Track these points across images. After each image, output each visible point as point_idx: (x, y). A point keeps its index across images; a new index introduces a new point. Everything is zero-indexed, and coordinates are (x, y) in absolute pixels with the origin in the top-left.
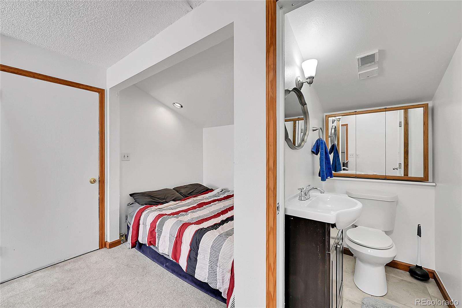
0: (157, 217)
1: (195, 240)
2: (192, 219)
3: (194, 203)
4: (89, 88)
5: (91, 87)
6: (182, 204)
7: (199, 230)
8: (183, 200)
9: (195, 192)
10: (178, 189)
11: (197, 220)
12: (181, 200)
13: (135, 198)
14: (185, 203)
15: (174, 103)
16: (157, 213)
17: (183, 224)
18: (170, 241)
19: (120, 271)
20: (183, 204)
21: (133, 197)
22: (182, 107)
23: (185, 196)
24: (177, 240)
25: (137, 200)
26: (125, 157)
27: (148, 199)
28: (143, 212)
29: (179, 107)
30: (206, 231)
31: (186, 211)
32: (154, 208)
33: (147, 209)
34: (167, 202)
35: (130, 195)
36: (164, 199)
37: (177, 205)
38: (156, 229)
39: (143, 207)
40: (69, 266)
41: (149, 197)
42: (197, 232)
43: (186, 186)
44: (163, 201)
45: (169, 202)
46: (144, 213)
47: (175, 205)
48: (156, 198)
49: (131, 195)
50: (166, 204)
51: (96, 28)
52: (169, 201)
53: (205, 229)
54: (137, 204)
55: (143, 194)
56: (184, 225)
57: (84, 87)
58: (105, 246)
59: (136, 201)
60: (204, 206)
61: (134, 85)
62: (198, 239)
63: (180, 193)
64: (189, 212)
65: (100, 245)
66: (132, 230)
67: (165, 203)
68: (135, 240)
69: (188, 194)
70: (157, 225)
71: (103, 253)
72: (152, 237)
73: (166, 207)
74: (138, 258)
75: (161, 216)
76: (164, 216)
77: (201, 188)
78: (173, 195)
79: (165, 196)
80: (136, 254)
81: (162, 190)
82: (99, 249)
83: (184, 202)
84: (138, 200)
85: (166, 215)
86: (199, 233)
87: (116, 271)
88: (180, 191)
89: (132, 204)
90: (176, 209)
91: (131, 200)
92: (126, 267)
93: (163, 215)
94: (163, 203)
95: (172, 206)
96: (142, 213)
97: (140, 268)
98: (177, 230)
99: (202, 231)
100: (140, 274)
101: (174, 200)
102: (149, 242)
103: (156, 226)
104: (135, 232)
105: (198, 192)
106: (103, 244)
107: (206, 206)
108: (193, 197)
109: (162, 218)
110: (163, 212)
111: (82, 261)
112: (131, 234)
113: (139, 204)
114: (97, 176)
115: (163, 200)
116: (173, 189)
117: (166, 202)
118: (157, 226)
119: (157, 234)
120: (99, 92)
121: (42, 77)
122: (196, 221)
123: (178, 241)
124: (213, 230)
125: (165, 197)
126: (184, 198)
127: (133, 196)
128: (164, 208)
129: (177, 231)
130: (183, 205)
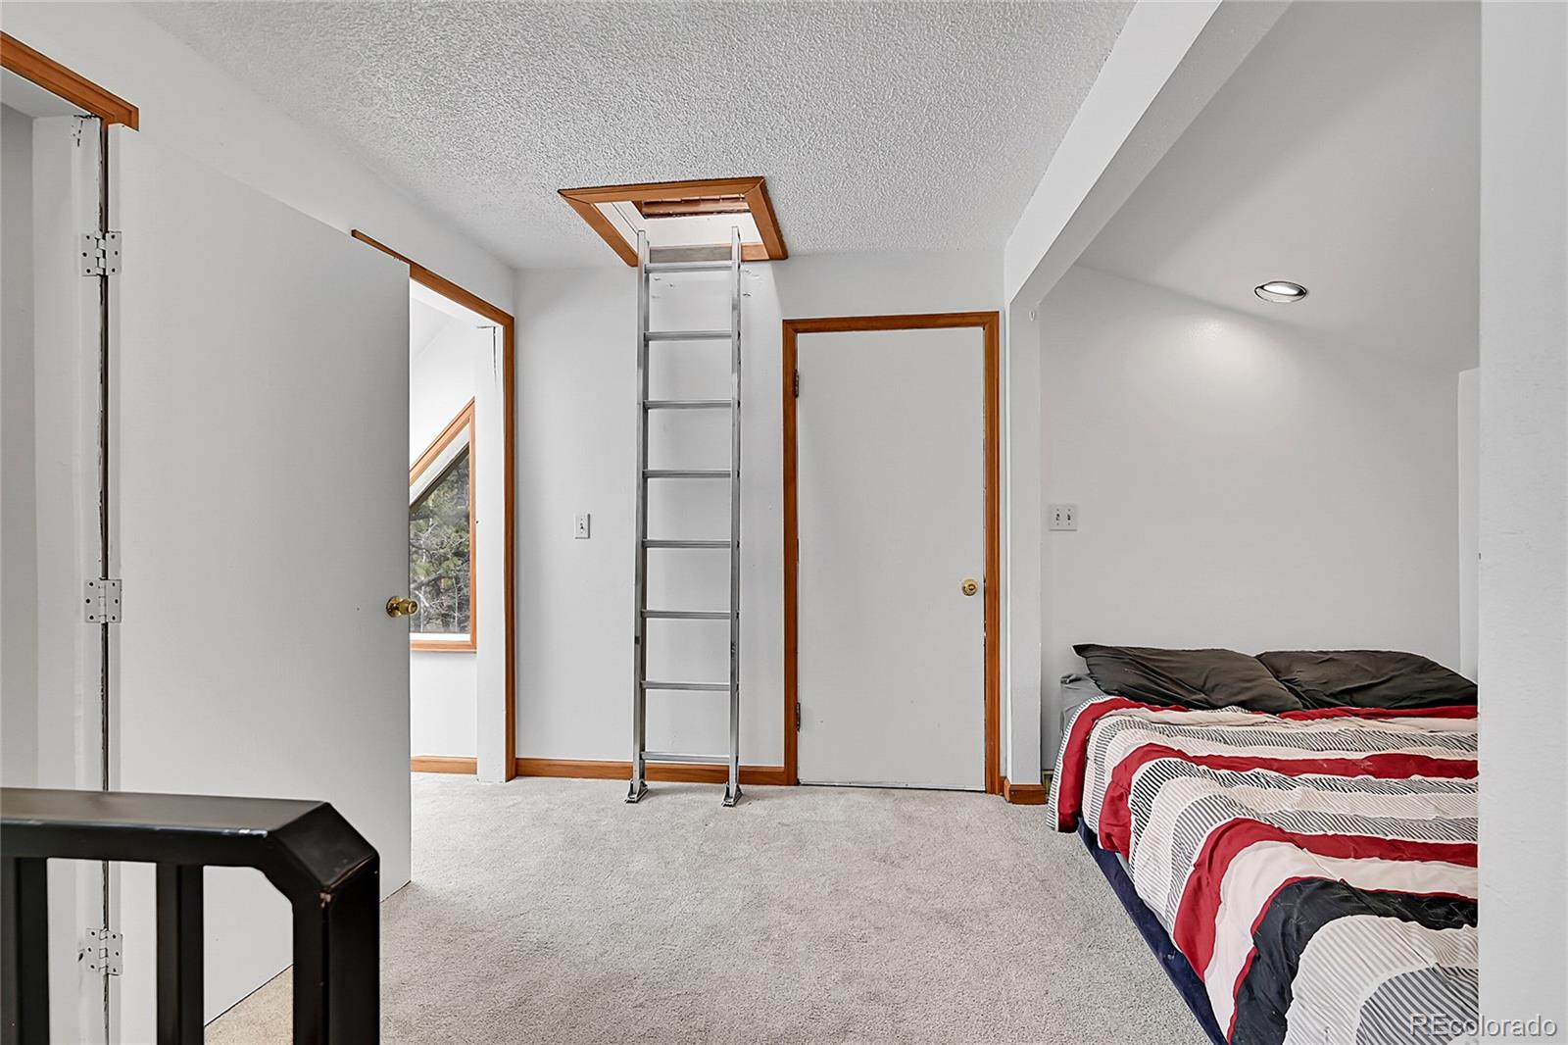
0: (1140, 753)
1: (1281, 921)
2: (1303, 814)
3: (1357, 746)
4: (957, 320)
5: (963, 315)
6: (1284, 731)
7: (1311, 880)
8: (1295, 717)
9: (1382, 690)
10: (1281, 664)
11: (1330, 833)
12: (1279, 711)
13: (1092, 661)
14: (1305, 730)
15: (1262, 287)
16: (1142, 738)
17: (1237, 822)
18: (1176, 869)
19: (1017, 886)
20: (1289, 731)
21: (1086, 658)
22: (1302, 292)
23: (1314, 699)
24: (1199, 879)
25: (1096, 669)
26: (1062, 519)
27: (1133, 678)
28: (1098, 718)
29: (1287, 300)
30: (1348, 905)
31: (1290, 769)
32: (1144, 713)
33: (1113, 712)
34: (1214, 707)
35: (1075, 647)
36: (1201, 691)
37: (1256, 728)
38: (1131, 797)
39: (1102, 701)
40: (912, 805)
41: (1138, 669)
42: (1294, 888)
43: (1330, 656)
44: (1195, 697)
45: (1221, 708)
46: (1103, 724)
47: (1245, 729)
48: (1165, 677)
49: (1080, 649)
50: (1205, 712)
51: (939, 136)
52: (1220, 704)
53: (1345, 893)
54: (1092, 683)
55: (1118, 654)
56: (1237, 827)
57: (947, 321)
58: (1002, 790)
59: (1091, 673)
60: (1416, 777)
61: (1076, 263)
62: (1293, 921)
63: (1288, 681)
64: (1303, 776)
65: (989, 780)
66: (1063, 769)
67: (1203, 708)
68: (1071, 806)
69: (1332, 695)
70: (1134, 784)
71: (991, 808)
72: (1115, 823)
73: (1200, 724)
74: (1081, 874)
75: (1154, 754)
76: (1166, 759)
77: (1429, 681)
78: (1248, 681)
79: (1207, 677)
80: (1080, 857)
81: (1195, 654)
82: (986, 792)
83: (1294, 727)
84: (1099, 672)
85: (1180, 754)
86: (1304, 894)
87: (1007, 881)
88: (1289, 670)
89: (1077, 680)
90: (1245, 743)
91: (1077, 665)
92: (1038, 883)
93: (1167, 751)
94: (1188, 706)
95: (1230, 729)
96: (1094, 720)
97: (1077, 914)
98: (1206, 836)
99: (1329, 896)
100: (1074, 934)
101: (1249, 705)
102: (1104, 835)
103: (1130, 786)
104: (1071, 779)
105: (1404, 699)
106: (994, 783)
107: (1429, 779)
108: (1357, 715)
109: (1157, 761)
110: (1175, 743)
111: (939, 807)
112: (1059, 782)
113: (1099, 686)
114: (978, 575)
115: (1195, 693)
116: (1258, 657)
117: (1208, 703)
118: (1133, 788)
119: (1133, 817)
120: (983, 325)
121: (864, 323)
122: (1322, 833)
123: (1204, 883)
124: (1405, 919)
125: (1208, 685)
126: (1305, 706)
127: (1087, 654)
128: (1188, 725)
129: (1204, 840)
130: (1288, 736)
